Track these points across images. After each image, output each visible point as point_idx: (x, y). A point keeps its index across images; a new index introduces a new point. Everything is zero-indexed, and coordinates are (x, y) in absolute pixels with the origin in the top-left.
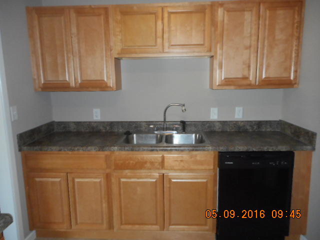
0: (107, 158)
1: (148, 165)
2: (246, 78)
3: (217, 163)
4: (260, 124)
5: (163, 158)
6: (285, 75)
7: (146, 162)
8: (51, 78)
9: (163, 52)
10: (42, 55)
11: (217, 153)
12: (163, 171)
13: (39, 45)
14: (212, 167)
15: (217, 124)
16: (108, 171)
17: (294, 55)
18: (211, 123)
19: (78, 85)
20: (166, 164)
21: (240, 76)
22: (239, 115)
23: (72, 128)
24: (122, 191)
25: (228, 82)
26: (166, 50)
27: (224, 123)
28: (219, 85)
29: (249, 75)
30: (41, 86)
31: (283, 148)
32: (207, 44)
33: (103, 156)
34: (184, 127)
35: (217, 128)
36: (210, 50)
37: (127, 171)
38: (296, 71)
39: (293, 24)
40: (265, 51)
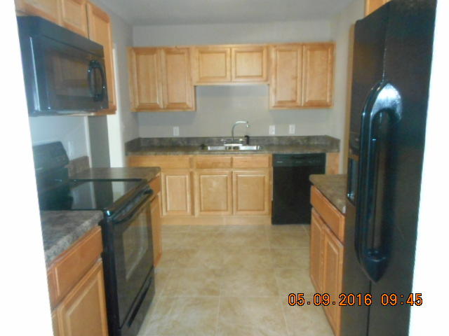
0: (191, 160)
1: (221, 165)
2: (294, 101)
3: (271, 163)
4: (309, 138)
5: (232, 159)
6: (323, 99)
7: (219, 163)
8: (144, 101)
9: (231, 81)
10: (138, 83)
11: (271, 156)
12: (232, 170)
13: (135, 76)
14: (267, 166)
15: (275, 139)
16: (191, 170)
17: (329, 84)
18: (269, 138)
19: (166, 106)
20: (234, 164)
21: (289, 99)
22: (292, 131)
23: (156, 143)
24: (201, 185)
25: (281, 104)
26: (234, 80)
27: (280, 138)
28: (274, 107)
29: (296, 98)
30: (136, 107)
31: (318, 151)
32: (265, 75)
33: (188, 158)
34: (248, 141)
35: (275, 142)
36: (267, 80)
37: (205, 170)
38: (331, 96)
39: (327, 61)
40: (308, 81)
